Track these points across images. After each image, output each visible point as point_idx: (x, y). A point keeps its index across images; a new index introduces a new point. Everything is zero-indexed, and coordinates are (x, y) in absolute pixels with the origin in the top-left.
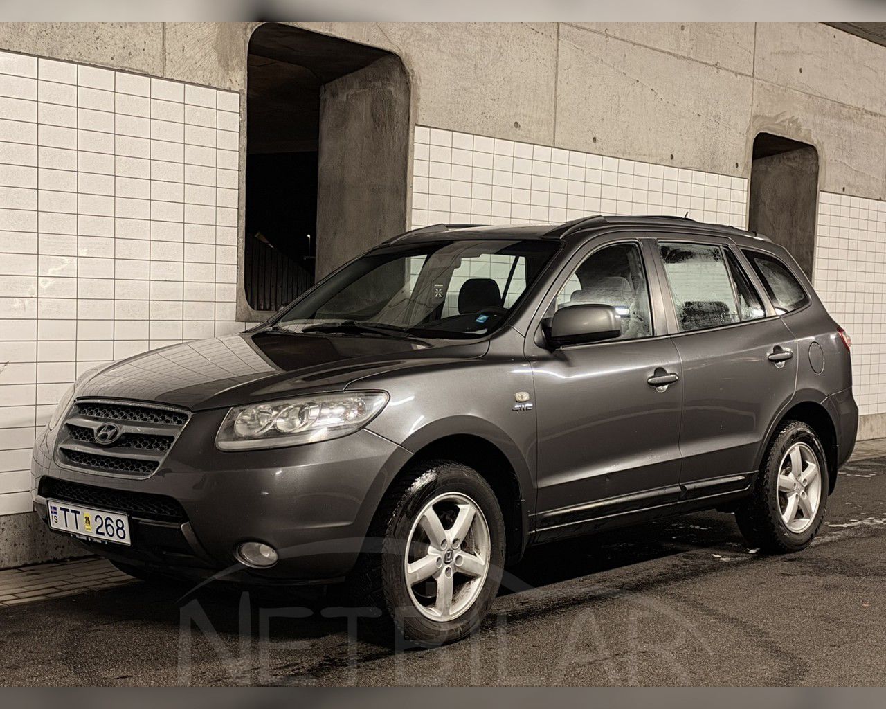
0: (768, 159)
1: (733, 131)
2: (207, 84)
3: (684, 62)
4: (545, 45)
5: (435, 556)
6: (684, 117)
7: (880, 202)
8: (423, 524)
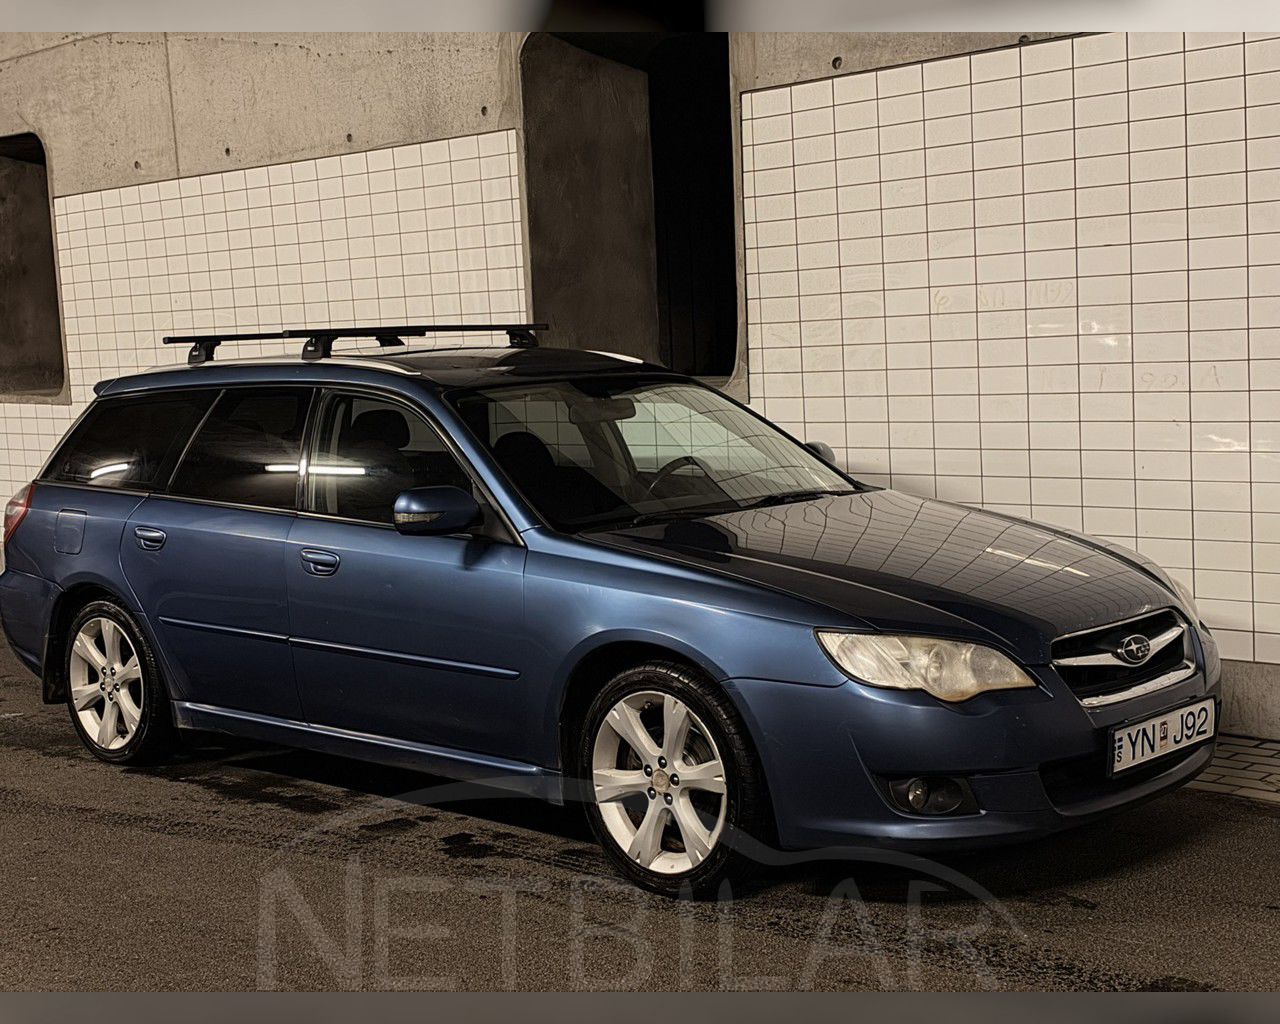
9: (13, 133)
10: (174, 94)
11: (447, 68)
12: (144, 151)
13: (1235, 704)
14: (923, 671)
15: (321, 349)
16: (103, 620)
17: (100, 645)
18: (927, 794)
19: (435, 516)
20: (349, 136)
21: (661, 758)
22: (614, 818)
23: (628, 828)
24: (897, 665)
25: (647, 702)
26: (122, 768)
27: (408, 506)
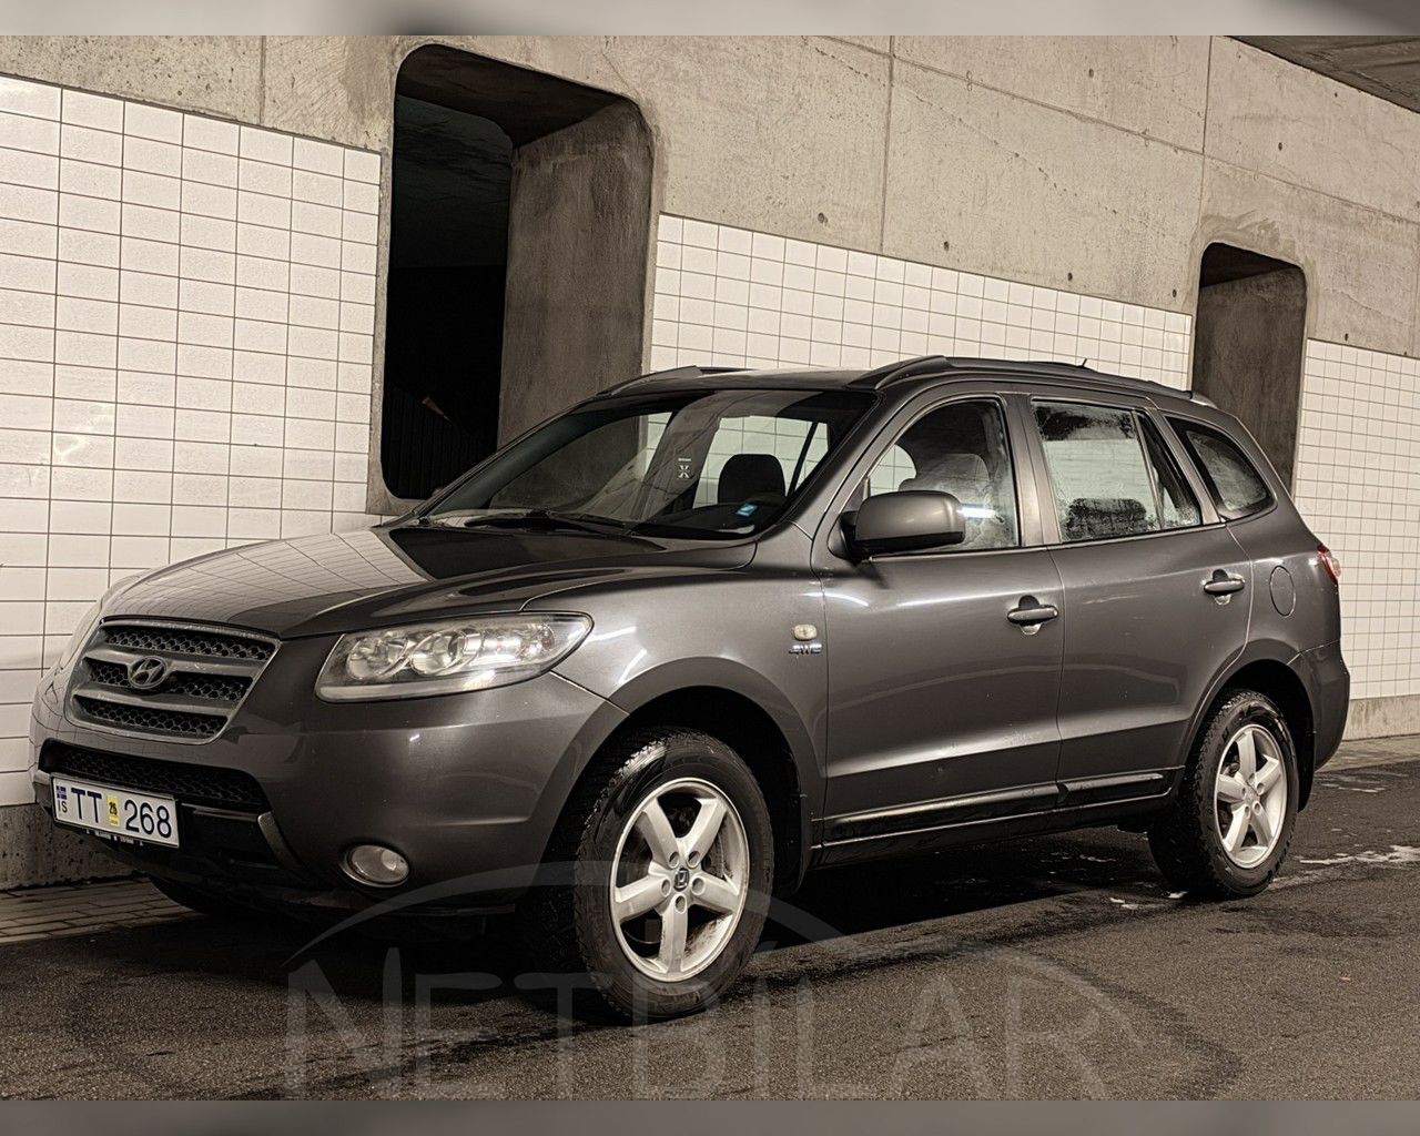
0: (1227, 286)
1: (1169, 238)
2: (329, 138)
3: (1091, 127)
4: (870, 94)
5: (661, 877)
6: (1089, 215)
7: (1405, 359)
8: (641, 826)
11: (1154, 247)
12: (834, 204)
20: (1070, 275)
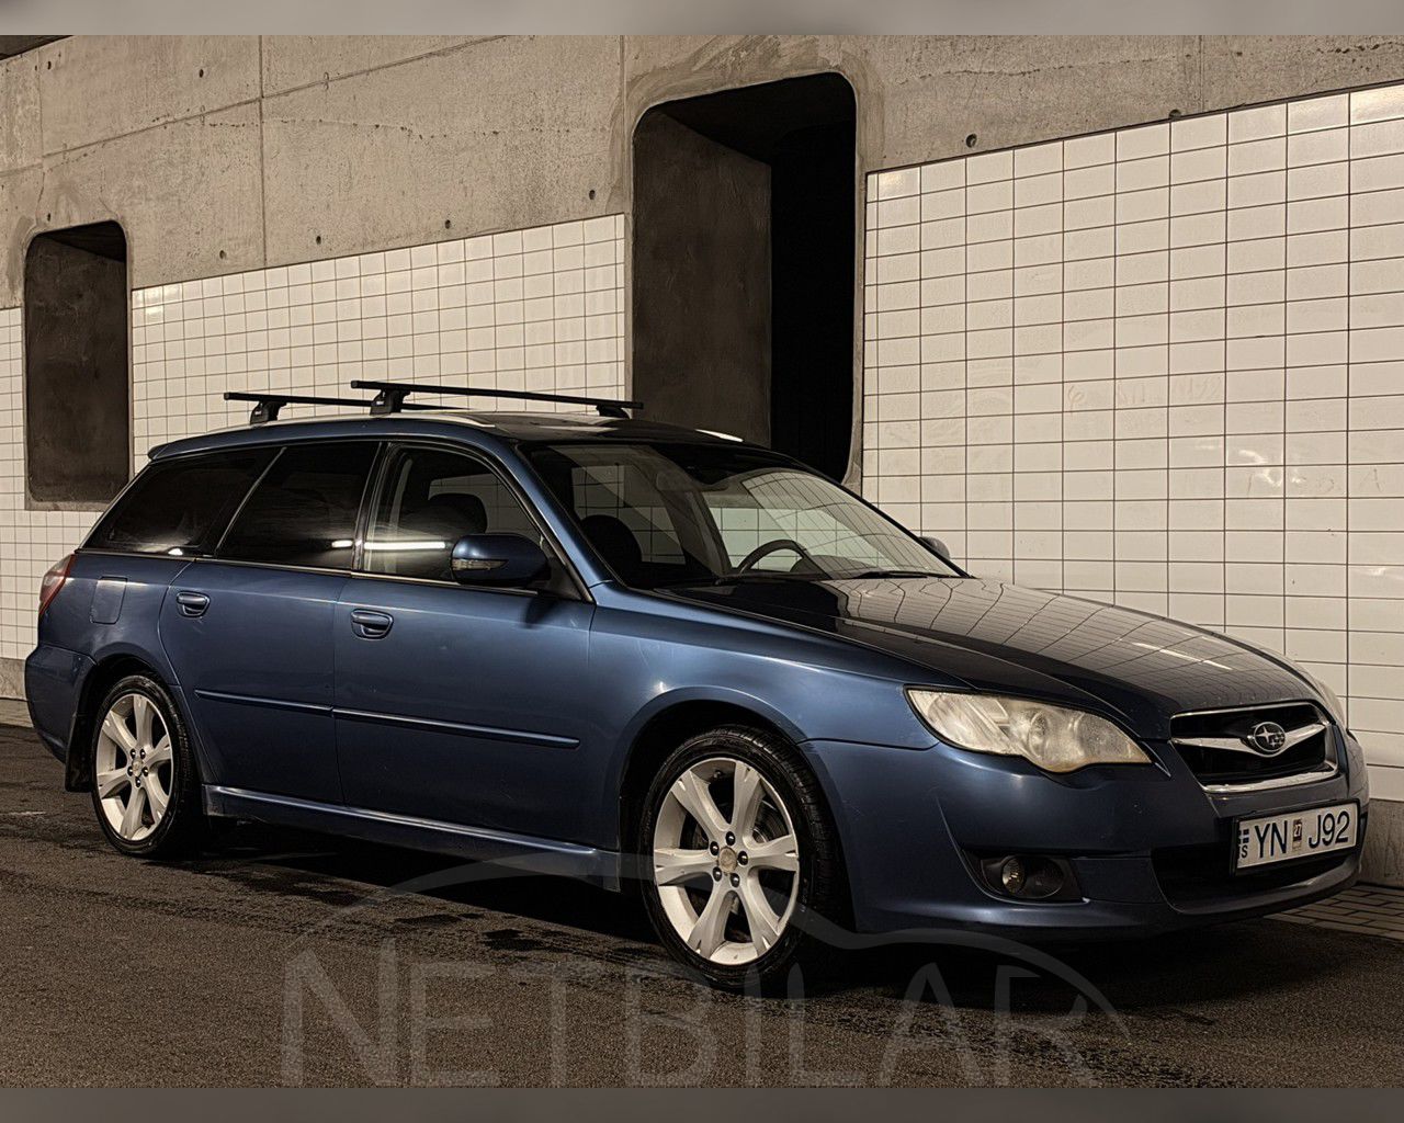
9: (95, 221)
10: (266, 179)
11: (556, 150)
12: (230, 240)
13: (1390, 850)
14: (1024, 737)
15: (390, 402)
16: (136, 696)
17: (131, 725)
18: (1024, 876)
19: (497, 564)
20: (448, 222)
21: (729, 834)
22: (673, 902)
23: (689, 914)
24: (995, 729)
25: (717, 771)
26: (144, 861)
27: (468, 551)
